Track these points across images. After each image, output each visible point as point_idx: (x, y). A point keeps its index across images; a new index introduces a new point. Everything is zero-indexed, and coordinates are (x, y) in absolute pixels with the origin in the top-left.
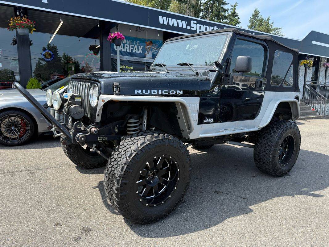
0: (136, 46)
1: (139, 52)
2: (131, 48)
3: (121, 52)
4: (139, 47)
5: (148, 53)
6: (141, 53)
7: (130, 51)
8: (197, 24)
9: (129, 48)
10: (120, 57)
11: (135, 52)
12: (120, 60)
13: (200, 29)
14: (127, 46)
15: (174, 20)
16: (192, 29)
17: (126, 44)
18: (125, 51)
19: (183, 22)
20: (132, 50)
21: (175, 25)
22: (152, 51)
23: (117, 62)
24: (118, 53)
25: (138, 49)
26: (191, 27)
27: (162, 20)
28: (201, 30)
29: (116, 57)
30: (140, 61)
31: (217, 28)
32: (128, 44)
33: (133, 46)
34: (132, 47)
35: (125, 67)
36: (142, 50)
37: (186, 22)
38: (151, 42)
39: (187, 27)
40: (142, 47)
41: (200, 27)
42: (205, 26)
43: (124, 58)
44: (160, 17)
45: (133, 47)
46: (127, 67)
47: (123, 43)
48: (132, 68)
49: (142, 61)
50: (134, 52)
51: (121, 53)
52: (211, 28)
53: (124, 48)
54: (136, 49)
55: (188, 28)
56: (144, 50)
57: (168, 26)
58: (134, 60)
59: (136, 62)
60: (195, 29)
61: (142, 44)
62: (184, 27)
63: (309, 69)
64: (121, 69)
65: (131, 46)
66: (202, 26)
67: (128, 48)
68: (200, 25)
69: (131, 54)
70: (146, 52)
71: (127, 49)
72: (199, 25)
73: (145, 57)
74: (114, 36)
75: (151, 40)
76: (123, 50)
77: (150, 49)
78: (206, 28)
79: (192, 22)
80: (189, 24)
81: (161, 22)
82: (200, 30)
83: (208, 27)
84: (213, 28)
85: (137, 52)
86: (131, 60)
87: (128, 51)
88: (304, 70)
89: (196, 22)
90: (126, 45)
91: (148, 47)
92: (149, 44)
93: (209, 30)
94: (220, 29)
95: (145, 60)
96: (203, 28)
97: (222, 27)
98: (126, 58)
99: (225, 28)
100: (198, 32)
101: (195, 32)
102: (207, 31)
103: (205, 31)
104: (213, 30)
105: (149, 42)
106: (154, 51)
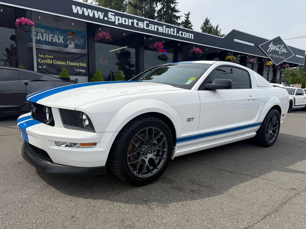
0: (56, 36)
1: (60, 42)
2: (50, 38)
4: (60, 36)
5: (71, 43)
6: (63, 42)
7: (50, 41)
8: (115, 16)
9: (48, 37)
11: (56, 41)
12: (36, 48)
13: (119, 20)
14: (46, 36)
15: (89, 11)
16: (109, 20)
17: (44, 33)
18: (44, 40)
19: (100, 13)
20: (52, 40)
21: (91, 15)
22: (74, 41)
23: (33, 50)
24: (34, 41)
25: (59, 39)
26: (108, 18)
27: (76, 9)
28: (120, 22)
30: (61, 50)
31: (137, 20)
32: (47, 33)
33: (53, 35)
34: (52, 37)
35: (44, 56)
36: (63, 39)
37: (103, 13)
38: (73, 33)
39: (104, 18)
40: (63, 37)
41: (119, 19)
42: (124, 19)
43: (43, 47)
44: (74, 7)
45: (53, 37)
46: (46, 56)
47: (42, 32)
48: (52, 57)
49: (64, 51)
50: (54, 41)
51: (39, 42)
52: (130, 21)
53: (43, 38)
54: (56, 39)
55: (106, 19)
56: (65, 40)
58: (54, 49)
59: (56, 52)
60: (113, 20)
61: (63, 34)
62: (101, 17)
64: (40, 57)
65: (50, 35)
66: (120, 18)
69: (51, 43)
70: (68, 43)
71: (46, 39)
72: (117, 17)
73: (67, 47)
74: (19, 21)
75: (73, 31)
76: (42, 39)
77: (72, 39)
79: (110, 14)
80: (106, 15)
81: (75, 11)
82: (119, 22)
83: (127, 20)
84: (132, 21)
85: (57, 42)
86: (51, 49)
87: (47, 40)
89: (114, 14)
90: (44, 35)
91: (69, 37)
92: (71, 35)
93: (129, 22)
94: (140, 23)
95: (67, 50)
96: (122, 20)
97: (143, 21)
98: (45, 47)
99: (145, 22)
100: (117, 23)
101: (113, 23)
102: (127, 24)
103: (124, 23)
104: (133, 23)
105: (70, 33)
106: (77, 41)
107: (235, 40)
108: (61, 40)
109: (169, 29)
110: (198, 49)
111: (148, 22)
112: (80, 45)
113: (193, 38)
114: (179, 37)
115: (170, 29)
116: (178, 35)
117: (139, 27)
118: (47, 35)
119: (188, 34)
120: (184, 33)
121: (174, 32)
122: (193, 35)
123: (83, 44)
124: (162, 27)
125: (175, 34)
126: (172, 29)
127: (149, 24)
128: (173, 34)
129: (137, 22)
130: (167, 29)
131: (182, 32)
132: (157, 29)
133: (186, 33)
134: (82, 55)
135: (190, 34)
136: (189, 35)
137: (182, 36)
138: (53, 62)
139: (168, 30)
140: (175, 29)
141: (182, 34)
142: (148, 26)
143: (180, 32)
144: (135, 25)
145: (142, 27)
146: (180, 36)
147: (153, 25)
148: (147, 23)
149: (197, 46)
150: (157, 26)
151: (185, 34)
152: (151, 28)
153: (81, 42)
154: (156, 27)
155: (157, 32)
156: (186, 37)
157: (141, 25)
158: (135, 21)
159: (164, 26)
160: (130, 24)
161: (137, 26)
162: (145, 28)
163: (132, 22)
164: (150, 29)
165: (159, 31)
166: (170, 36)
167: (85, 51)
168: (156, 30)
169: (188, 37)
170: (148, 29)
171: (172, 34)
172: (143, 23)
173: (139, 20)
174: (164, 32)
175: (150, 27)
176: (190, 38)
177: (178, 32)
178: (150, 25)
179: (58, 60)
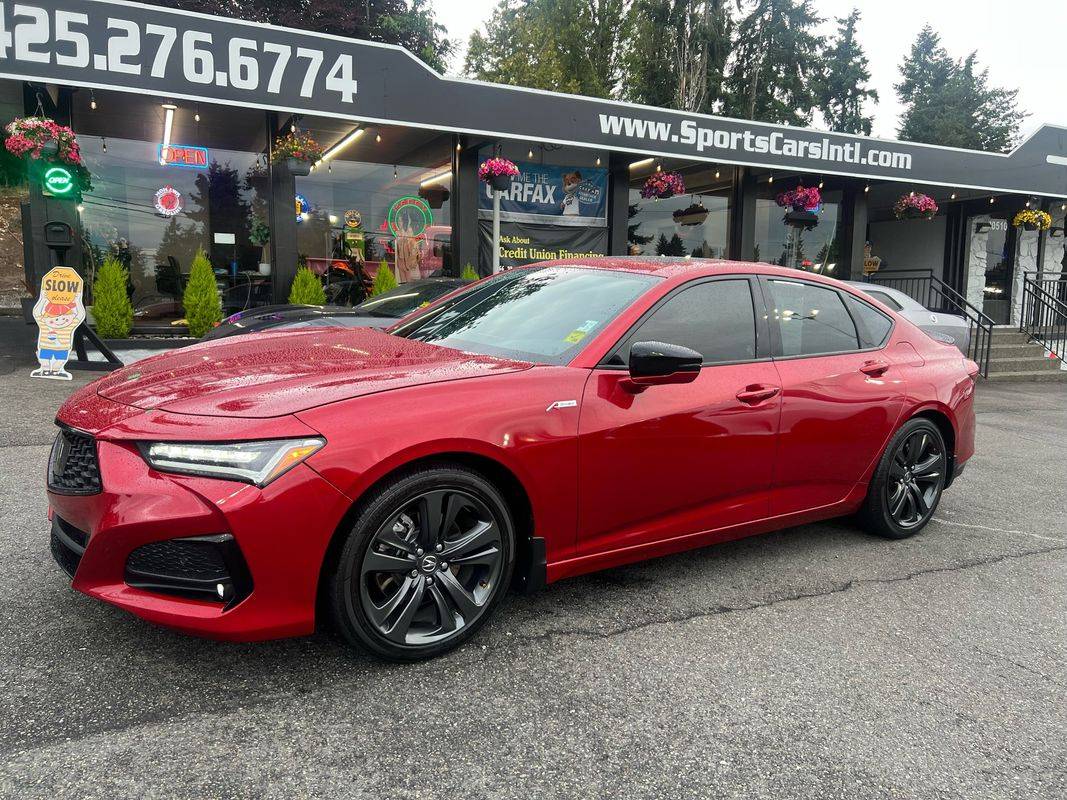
0: (539, 187)
1: (546, 201)
2: (527, 193)
3: (502, 201)
4: (548, 187)
5: (571, 203)
6: (552, 202)
7: (525, 200)
8: (696, 128)
9: (522, 192)
10: (501, 215)
11: (538, 200)
12: (501, 222)
13: (705, 140)
14: (517, 188)
15: (638, 122)
16: (683, 141)
18: (512, 199)
19: (661, 126)
20: (530, 197)
21: (641, 134)
22: (578, 196)
23: (492, 228)
24: (497, 205)
25: (545, 195)
26: (680, 136)
27: (608, 124)
28: (709, 143)
29: (493, 215)
30: (549, 223)
31: (751, 134)
32: (520, 182)
33: (532, 186)
34: (529, 189)
35: (511, 239)
36: (554, 195)
37: (669, 125)
38: (578, 175)
39: (670, 137)
40: (554, 188)
41: (706, 135)
42: (718, 133)
43: (508, 217)
44: (603, 118)
45: (533, 189)
46: (516, 240)
48: (527, 241)
49: (555, 223)
50: (534, 201)
51: (504, 206)
52: (735, 136)
53: (510, 194)
54: (538, 195)
55: (675, 139)
56: (558, 196)
57: (622, 139)
58: (532, 222)
59: (538, 227)
60: (691, 141)
61: (555, 179)
62: (664, 137)
63: (1052, 235)
64: (501, 244)
65: (527, 186)
66: (709, 132)
67: (518, 192)
68: (706, 131)
69: (527, 207)
70: (564, 201)
71: (516, 195)
72: (701, 131)
73: (560, 212)
74: (489, 169)
75: (577, 169)
76: (507, 198)
77: (575, 193)
78: (722, 137)
79: (685, 124)
80: (676, 130)
81: (605, 129)
82: (706, 144)
83: (726, 134)
84: (740, 136)
85: (541, 201)
86: (525, 222)
87: (519, 199)
88: (1035, 239)
89: (694, 124)
91: (568, 187)
92: (573, 180)
93: (730, 141)
94: (759, 138)
95: (561, 221)
96: (714, 138)
97: (767, 132)
98: (515, 217)
99: (774, 135)
100: (700, 148)
101: (692, 149)
102: (725, 145)
103: (718, 145)
104: (740, 142)
105: (572, 176)
106: (585, 197)
107: (1051, 159)
108: (550, 196)
109: (839, 148)
110: (923, 199)
111: (781, 135)
112: (591, 205)
113: (908, 167)
114: (867, 169)
115: (843, 145)
116: (864, 161)
117: (757, 150)
118: (520, 185)
119: (895, 155)
120: (883, 153)
121: (852, 155)
122: (909, 157)
123: (598, 202)
124: (819, 145)
125: (857, 160)
126: (847, 146)
127: (783, 139)
128: (851, 161)
129: (753, 137)
130: (833, 147)
131: (877, 152)
132: (806, 150)
133: (888, 154)
134: (597, 231)
135: (902, 156)
136: (898, 157)
137: (876, 164)
138: (528, 254)
139: (836, 150)
140: (858, 145)
141: (876, 157)
142: (779, 146)
143: (871, 153)
144: (747, 147)
145: (765, 151)
146: (871, 162)
147: (794, 142)
148: (777, 138)
149: (919, 189)
150: (806, 144)
151: (885, 156)
152: (790, 150)
153: (594, 196)
154: (803, 144)
155: (805, 160)
156: (888, 164)
157: (763, 145)
158: (748, 136)
159: (826, 141)
160: (734, 146)
161: (752, 150)
162: (774, 151)
163: (738, 140)
164: (786, 153)
165: (810, 156)
166: (843, 166)
167: (601, 222)
168: (801, 154)
169: (894, 165)
170: (780, 152)
171: (847, 159)
172: (767, 138)
173: (756, 131)
174: (825, 157)
175: (786, 147)
176: (901, 166)
177: (864, 154)
178: (786, 141)
179: (540, 249)
